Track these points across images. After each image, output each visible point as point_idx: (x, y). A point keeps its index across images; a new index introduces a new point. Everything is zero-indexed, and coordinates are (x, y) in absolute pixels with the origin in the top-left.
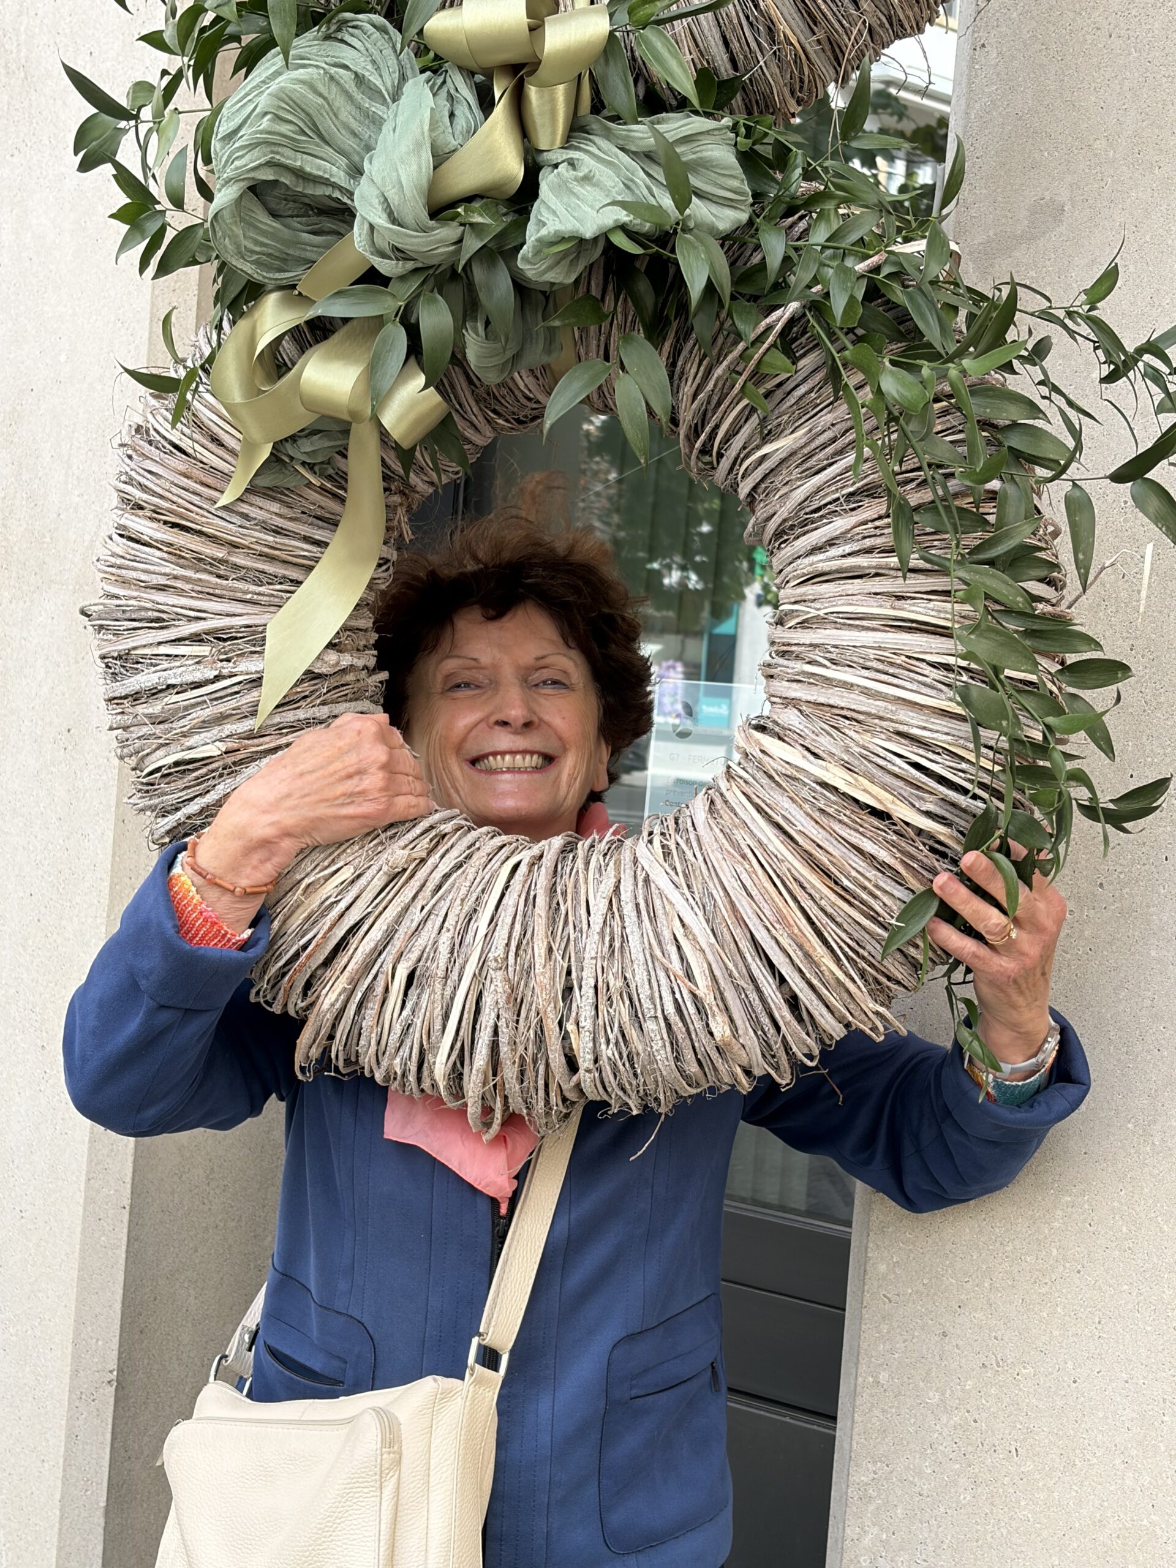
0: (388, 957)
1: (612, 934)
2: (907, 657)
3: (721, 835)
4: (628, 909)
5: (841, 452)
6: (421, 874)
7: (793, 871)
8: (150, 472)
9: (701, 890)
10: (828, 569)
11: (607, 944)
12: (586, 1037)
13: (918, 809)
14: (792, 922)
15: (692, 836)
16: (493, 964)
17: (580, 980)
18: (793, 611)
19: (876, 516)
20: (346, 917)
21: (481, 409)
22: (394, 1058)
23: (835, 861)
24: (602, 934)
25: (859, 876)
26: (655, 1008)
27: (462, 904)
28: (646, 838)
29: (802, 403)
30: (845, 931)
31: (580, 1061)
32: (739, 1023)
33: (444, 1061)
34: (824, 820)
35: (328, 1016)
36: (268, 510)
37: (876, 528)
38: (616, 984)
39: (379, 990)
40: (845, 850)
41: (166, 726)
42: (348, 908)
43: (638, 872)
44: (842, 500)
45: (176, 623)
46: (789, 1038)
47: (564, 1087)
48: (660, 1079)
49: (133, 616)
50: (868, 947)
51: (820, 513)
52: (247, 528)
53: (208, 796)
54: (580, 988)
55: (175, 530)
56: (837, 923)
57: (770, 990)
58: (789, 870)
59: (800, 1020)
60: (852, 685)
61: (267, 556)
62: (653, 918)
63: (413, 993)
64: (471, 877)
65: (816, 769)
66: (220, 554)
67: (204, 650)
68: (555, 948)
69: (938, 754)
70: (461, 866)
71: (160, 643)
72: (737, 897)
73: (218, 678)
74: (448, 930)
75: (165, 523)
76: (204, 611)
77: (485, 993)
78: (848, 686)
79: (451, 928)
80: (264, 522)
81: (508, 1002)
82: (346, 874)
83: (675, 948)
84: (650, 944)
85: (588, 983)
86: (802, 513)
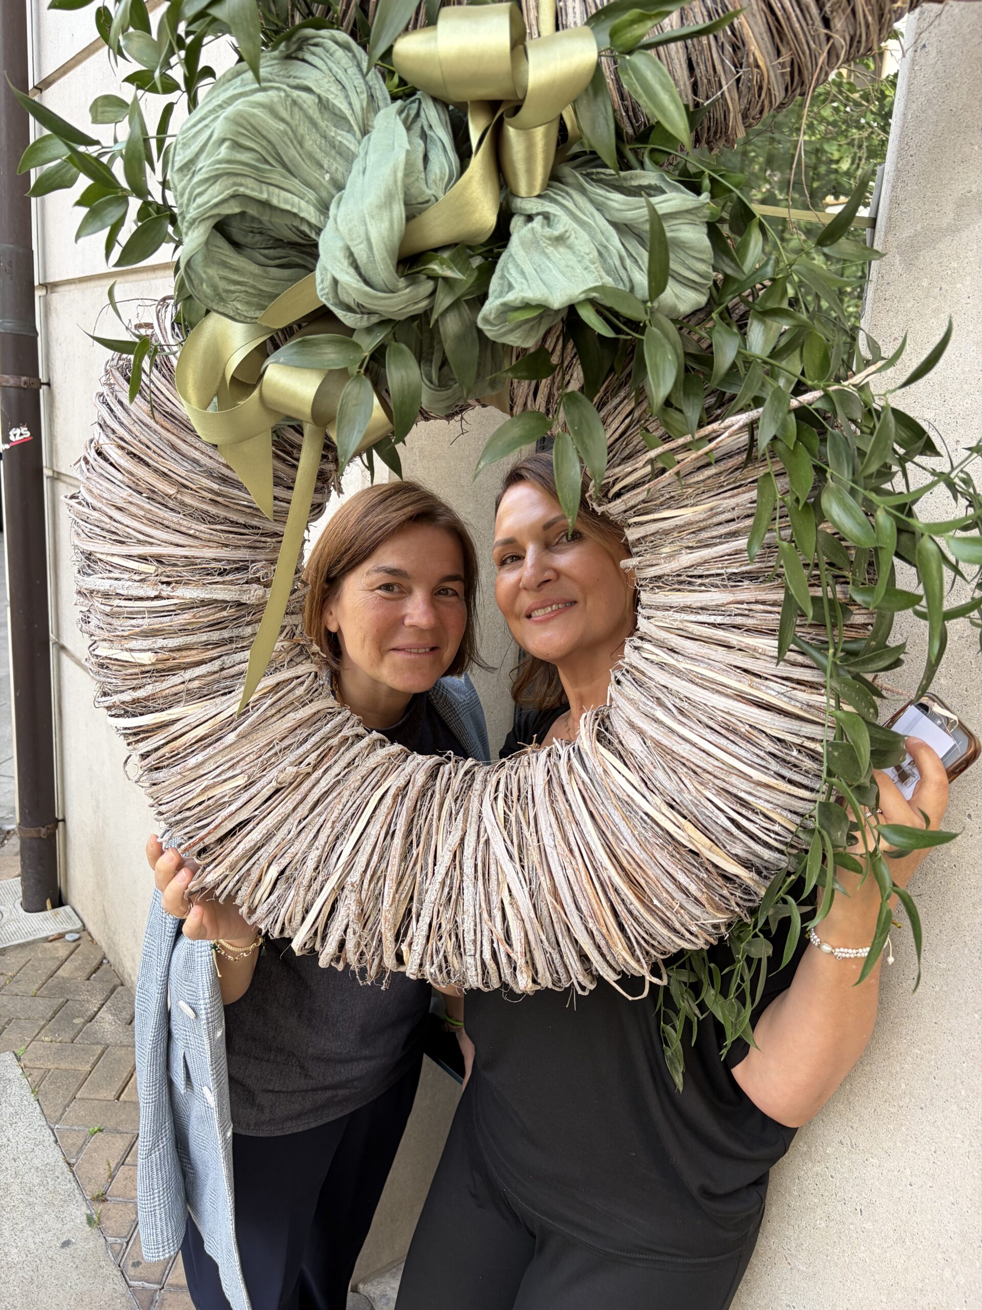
0: (265, 854)
1: (452, 883)
2: (751, 726)
4: (468, 866)
6: (305, 787)
7: (612, 879)
8: (121, 403)
11: (446, 892)
12: (416, 956)
13: (728, 851)
14: (601, 919)
15: (531, 810)
17: (418, 916)
19: (753, 600)
20: (237, 815)
23: (650, 881)
24: (443, 883)
25: (667, 896)
26: (475, 950)
27: (333, 828)
29: (709, 482)
31: (408, 968)
32: (540, 968)
36: (217, 460)
37: (751, 610)
38: (447, 924)
39: (255, 875)
40: (660, 872)
42: (239, 808)
43: (482, 831)
44: (725, 576)
45: (129, 541)
53: (139, 691)
54: (418, 921)
55: (135, 461)
56: (638, 923)
58: (609, 878)
61: (211, 500)
62: (487, 881)
63: (281, 886)
64: (344, 800)
65: (649, 806)
66: (171, 491)
67: (150, 568)
68: (402, 883)
70: (339, 785)
71: (114, 555)
73: (157, 598)
74: (318, 848)
75: (128, 452)
76: (155, 538)
77: (340, 904)
78: (692, 743)
79: (320, 845)
80: (212, 469)
81: (357, 916)
82: (241, 781)
83: (500, 911)
84: (481, 905)
85: (425, 920)
86: (684, 574)
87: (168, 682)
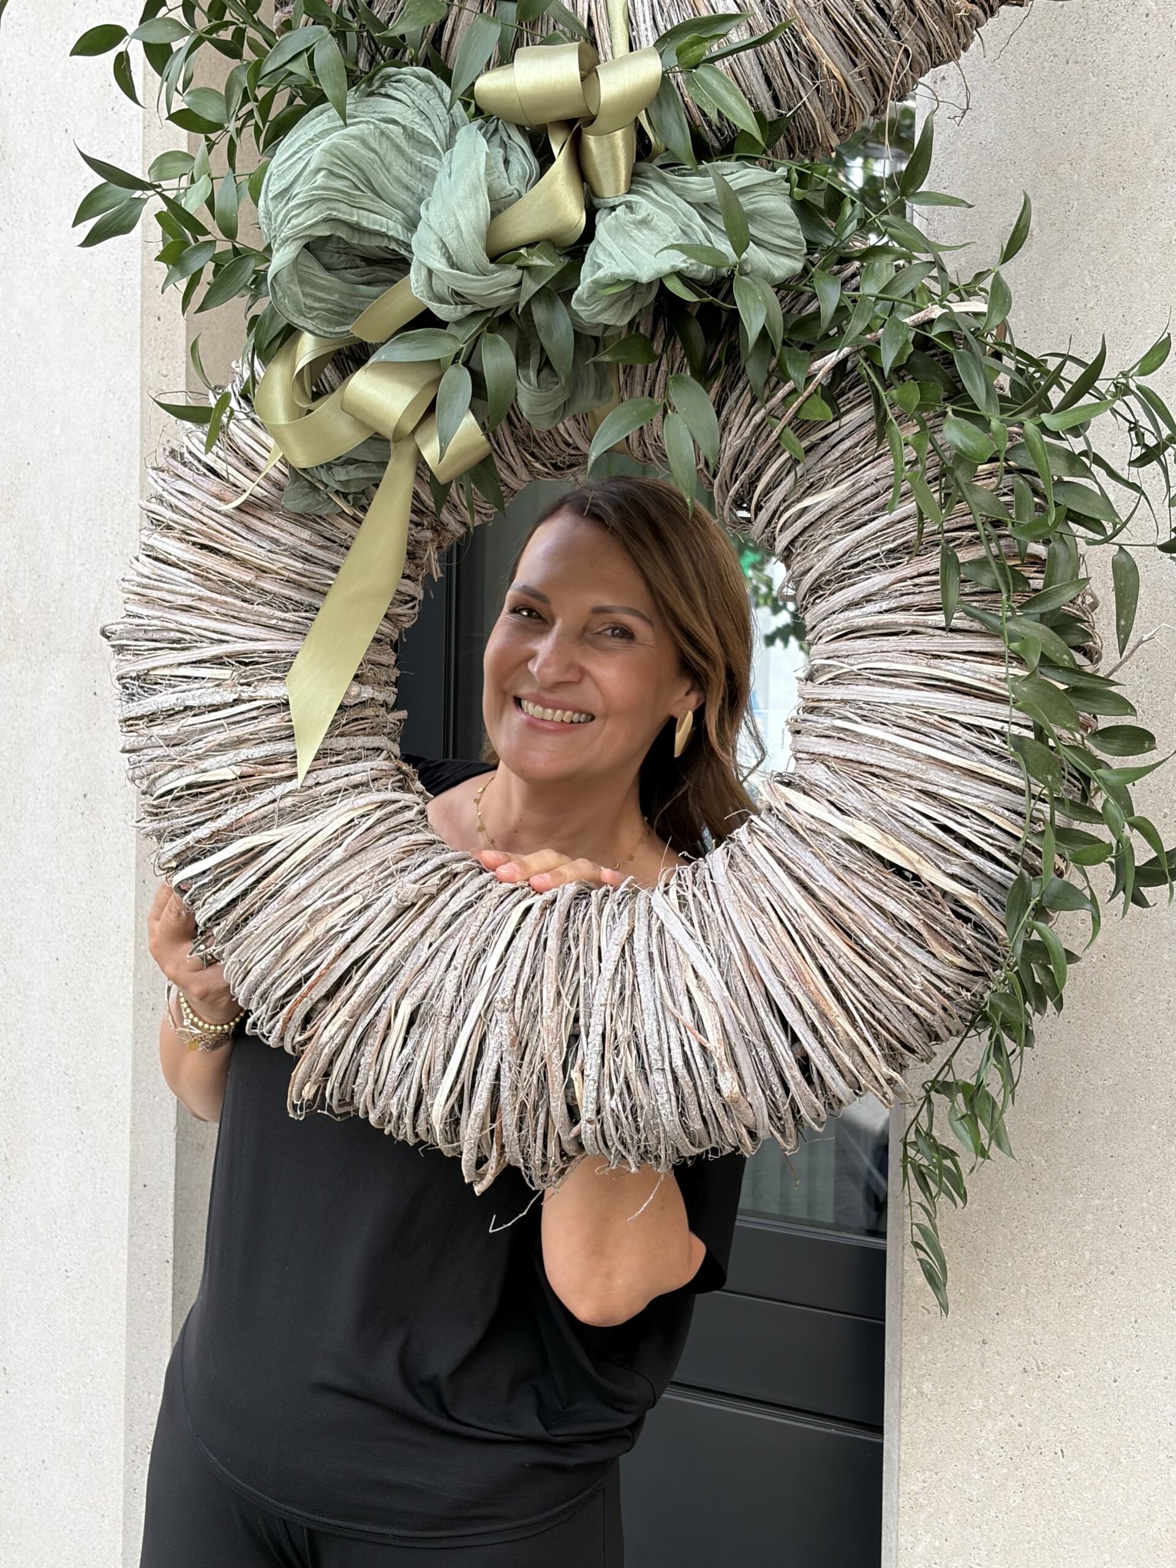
0: (392, 993)
2: (940, 716)
3: (740, 888)
4: (641, 958)
5: (882, 508)
6: (431, 911)
7: (813, 927)
8: (182, 493)
9: (717, 942)
10: (864, 624)
11: (617, 991)
12: (591, 1086)
13: (944, 872)
14: (808, 978)
15: (710, 888)
16: (500, 1006)
17: (588, 1027)
18: (824, 666)
19: (915, 573)
20: (351, 949)
21: (519, 450)
22: (391, 1098)
23: (856, 918)
24: (613, 980)
25: (879, 936)
26: (663, 1061)
27: (471, 944)
28: (662, 889)
29: (847, 457)
30: (862, 992)
31: (582, 1111)
32: (748, 1080)
33: (443, 1103)
34: (847, 877)
35: (326, 1050)
36: (299, 536)
37: (915, 585)
38: (624, 1033)
39: (381, 1026)
40: (866, 908)
41: (181, 748)
42: (354, 940)
43: (653, 922)
44: (882, 556)
45: (199, 645)
46: (798, 1099)
47: (564, 1138)
48: (662, 1135)
49: (156, 636)
50: (884, 1010)
51: (857, 569)
52: (276, 553)
53: (219, 820)
54: (587, 1036)
55: (204, 551)
56: (854, 983)
57: (781, 1047)
58: (809, 927)
59: (809, 1081)
60: (883, 742)
61: (294, 582)
62: (666, 968)
63: (416, 1030)
64: (481, 917)
65: (841, 823)
66: (248, 577)
67: (224, 673)
68: (563, 994)
69: (967, 817)
70: (472, 906)
71: (180, 665)
72: (753, 951)
73: (236, 702)
74: (456, 968)
75: (194, 544)
76: (228, 634)
77: (490, 1036)
78: (880, 743)
79: (459, 967)
80: (294, 548)
81: (512, 1045)
82: (355, 903)
83: (686, 999)
84: (661, 994)
85: (596, 1030)
86: (841, 567)
87: (255, 801)
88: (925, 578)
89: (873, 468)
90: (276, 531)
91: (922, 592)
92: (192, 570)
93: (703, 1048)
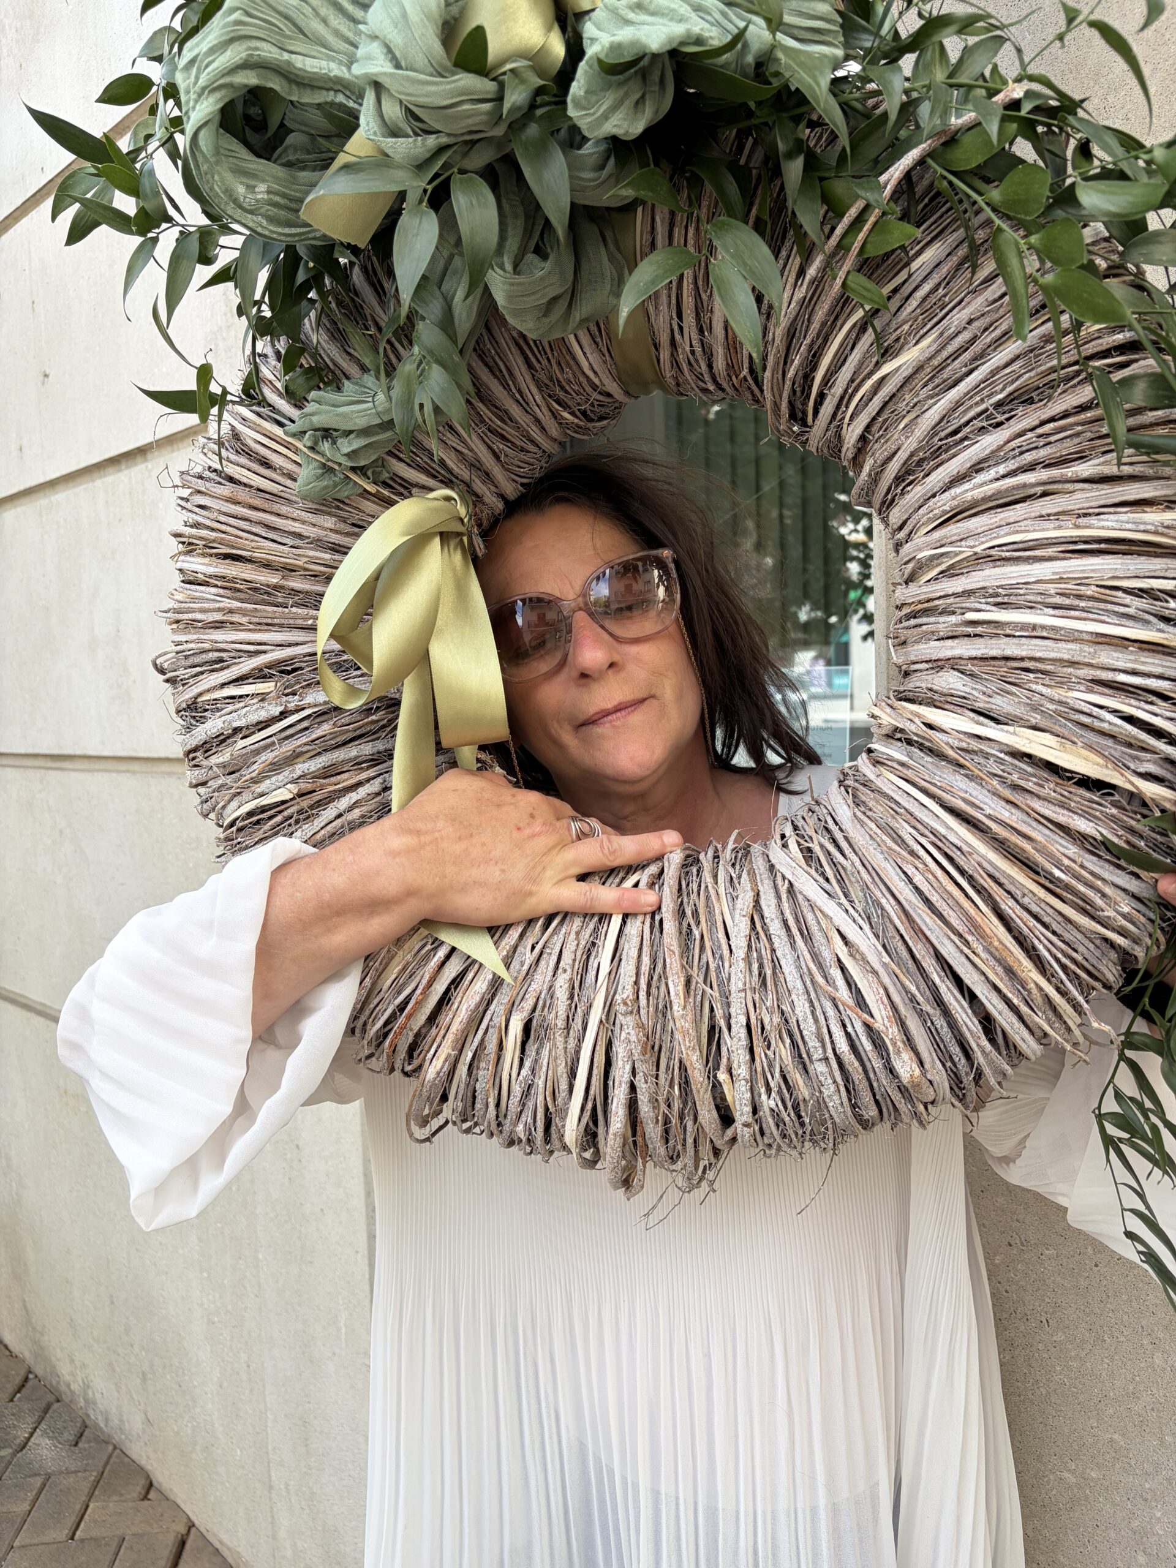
0: (498, 1007)
1: (760, 958)
2: (1097, 586)
3: (879, 831)
4: (775, 927)
5: (981, 356)
7: (986, 866)
8: (199, 506)
10: (977, 499)
12: (743, 1087)
13: (1135, 772)
14: (987, 930)
16: (622, 1008)
17: (728, 1019)
18: (931, 558)
19: (1037, 422)
20: (446, 969)
21: (544, 398)
22: (516, 1124)
24: (748, 960)
25: (1070, 863)
26: (824, 1046)
27: (577, 938)
28: (779, 841)
29: (927, 305)
30: (1054, 933)
31: (737, 1115)
33: (575, 1127)
34: (1017, 797)
36: (322, 527)
37: (1038, 437)
38: (772, 1021)
39: (492, 1046)
40: (1047, 832)
41: (237, 774)
43: (778, 882)
44: (991, 409)
45: (237, 660)
47: (717, 1141)
48: (830, 1126)
49: (197, 660)
50: (1081, 949)
51: (959, 435)
52: (302, 548)
54: (729, 1028)
55: (227, 561)
56: (1044, 923)
57: (961, 1013)
58: (979, 865)
59: (992, 1041)
60: (1034, 627)
62: (807, 937)
63: (531, 1048)
65: (998, 734)
66: (274, 579)
68: (693, 981)
69: (1151, 703)
71: (223, 685)
73: (284, 715)
74: (565, 972)
75: (217, 556)
76: (265, 644)
77: (615, 1043)
78: (1028, 629)
79: (567, 967)
80: (319, 539)
81: (644, 1053)
83: (839, 972)
84: (809, 970)
85: (739, 1021)
86: (936, 439)
87: (321, 819)
88: (1052, 425)
89: (964, 308)
90: (297, 525)
91: (1050, 443)
92: (219, 583)
93: (868, 1027)
